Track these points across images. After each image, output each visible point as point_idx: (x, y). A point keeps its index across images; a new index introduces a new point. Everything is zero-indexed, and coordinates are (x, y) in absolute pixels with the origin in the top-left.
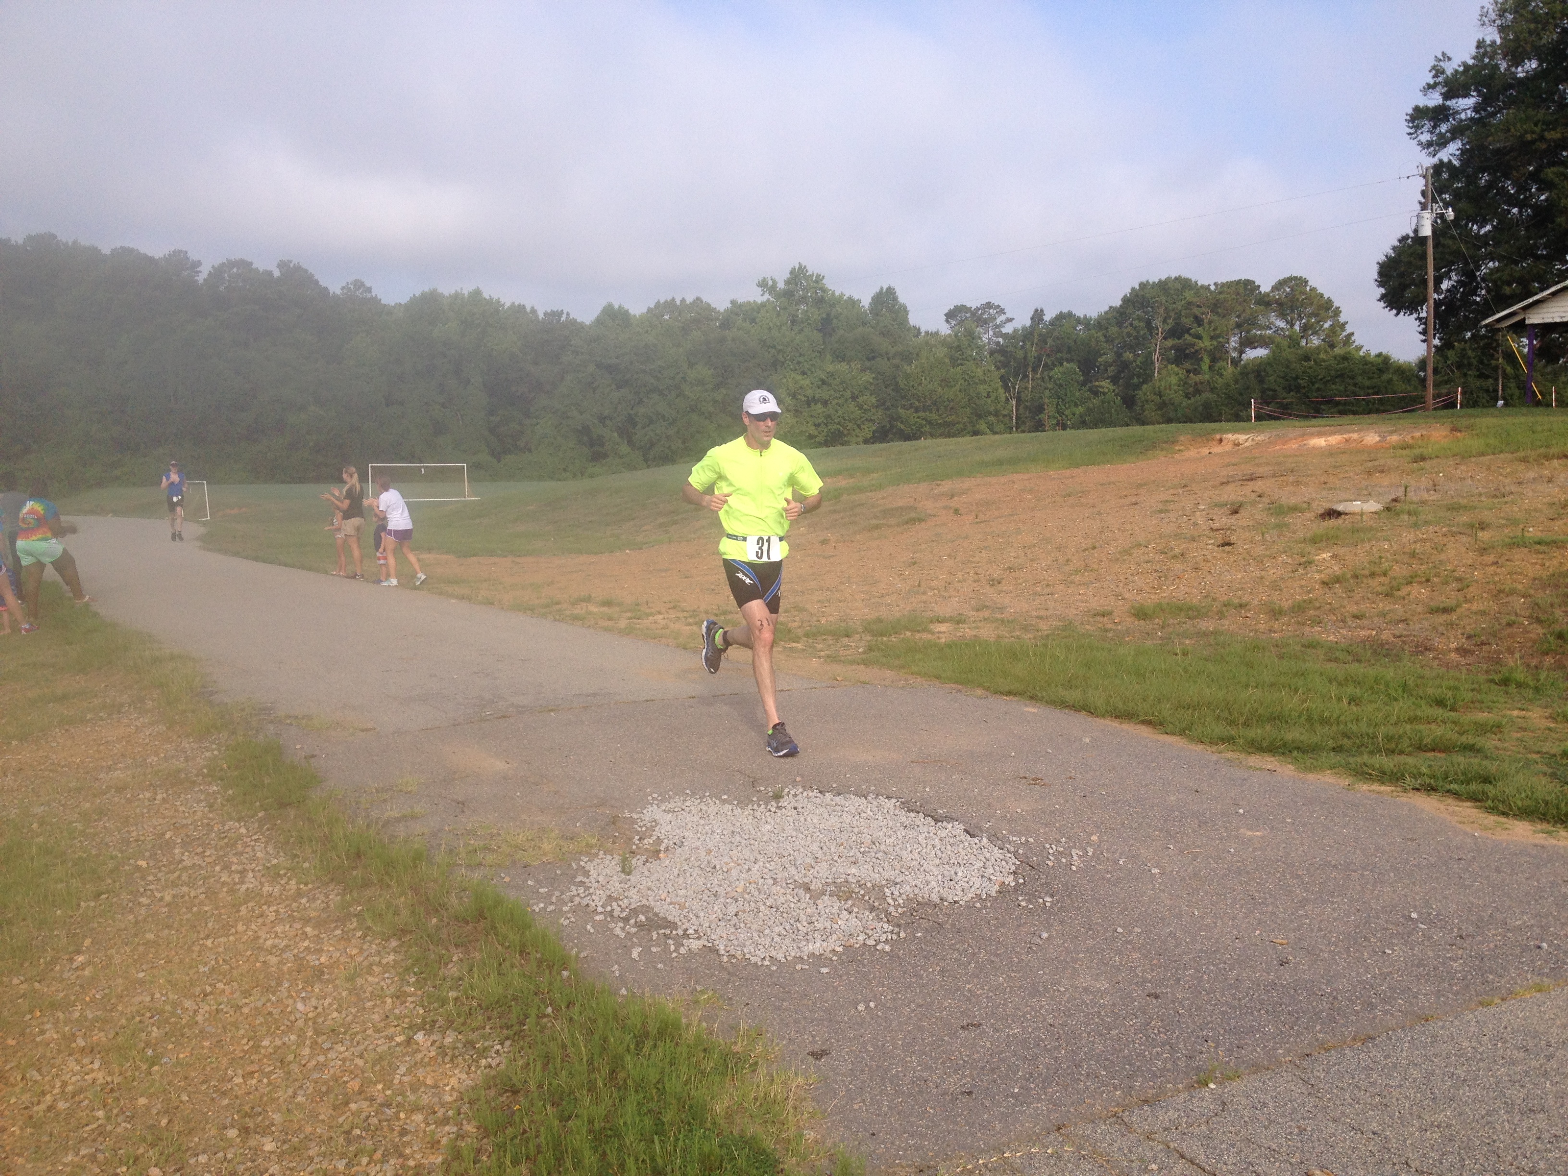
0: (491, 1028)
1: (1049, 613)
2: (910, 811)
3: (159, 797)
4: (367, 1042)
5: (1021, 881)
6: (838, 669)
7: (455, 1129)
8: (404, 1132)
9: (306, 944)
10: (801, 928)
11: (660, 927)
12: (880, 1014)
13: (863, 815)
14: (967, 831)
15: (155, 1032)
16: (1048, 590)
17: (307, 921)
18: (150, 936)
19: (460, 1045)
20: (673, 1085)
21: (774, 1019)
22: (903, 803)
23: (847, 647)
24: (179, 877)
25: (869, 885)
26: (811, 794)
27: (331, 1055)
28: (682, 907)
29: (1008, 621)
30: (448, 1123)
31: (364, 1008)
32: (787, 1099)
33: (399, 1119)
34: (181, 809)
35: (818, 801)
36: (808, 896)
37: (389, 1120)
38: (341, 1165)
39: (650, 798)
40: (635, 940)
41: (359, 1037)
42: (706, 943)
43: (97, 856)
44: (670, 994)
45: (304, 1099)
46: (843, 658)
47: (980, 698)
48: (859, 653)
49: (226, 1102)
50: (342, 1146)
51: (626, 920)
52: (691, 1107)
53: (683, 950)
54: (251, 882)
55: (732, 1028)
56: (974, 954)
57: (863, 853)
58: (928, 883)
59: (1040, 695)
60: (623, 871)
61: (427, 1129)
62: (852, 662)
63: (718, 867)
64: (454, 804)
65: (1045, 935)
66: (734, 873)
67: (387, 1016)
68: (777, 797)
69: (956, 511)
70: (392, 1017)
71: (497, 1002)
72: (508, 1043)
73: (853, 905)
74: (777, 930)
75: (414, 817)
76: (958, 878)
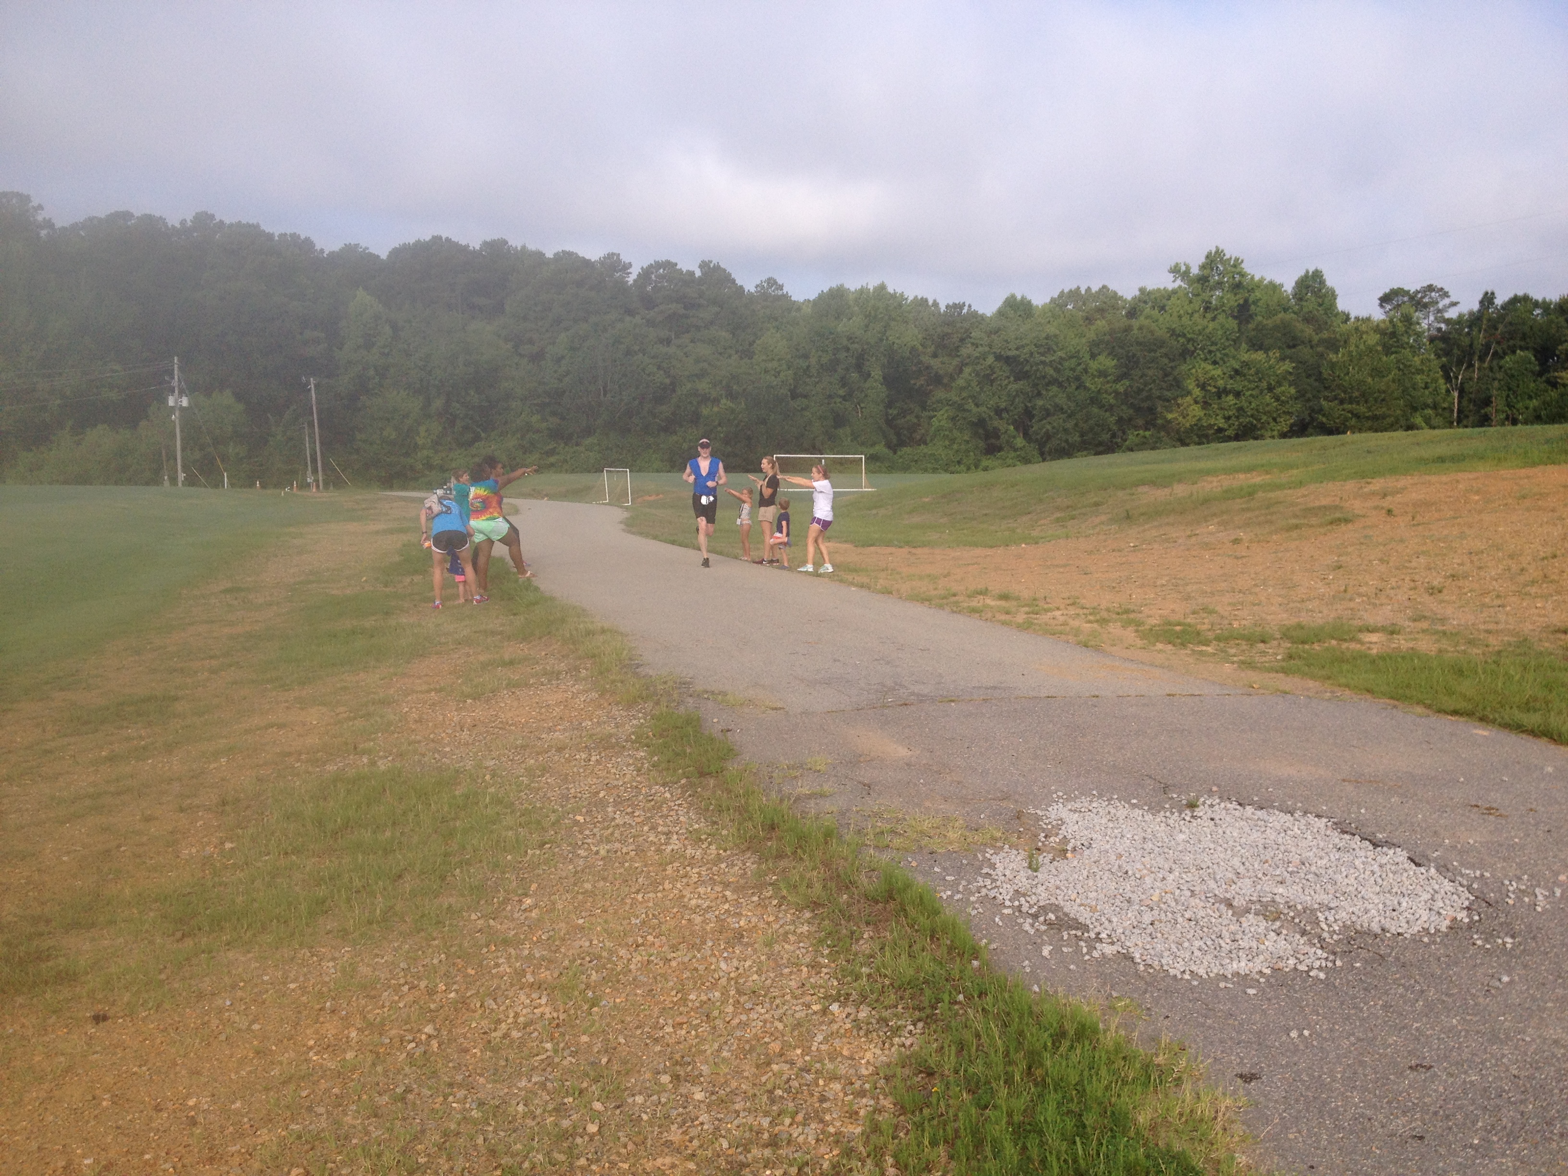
0: (903, 1008)
1: (1501, 626)
2: (1344, 832)
3: (593, 758)
4: (786, 1007)
5: (1476, 918)
6: (1254, 677)
7: (872, 1102)
8: (823, 1099)
9: (726, 906)
10: (1223, 945)
11: (1071, 927)
12: (1315, 1043)
13: (1289, 832)
14: (1411, 859)
15: (594, 976)
16: (1499, 602)
17: (726, 885)
18: (588, 886)
19: (874, 1021)
20: (1095, 1089)
21: (1198, 1035)
22: (1335, 824)
23: (1264, 653)
24: (612, 834)
25: (1299, 907)
26: (1229, 805)
27: (754, 1016)
28: (1093, 910)
29: (1451, 633)
30: (864, 1096)
31: (782, 974)
32: (1215, 1118)
33: (817, 1085)
34: (613, 771)
35: (1237, 813)
36: (1230, 912)
37: (809, 1085)
38: (765, 1122)
39: (1055, 796)
40: (1045, 938)
41: (778, 1001)
42: (1120, 949)
43: (541, 809)
44: (1084, 997)
45: (729, 1054)
46: (1259, 665)
47: (1420, 716)
48: (1277, 661)
49: (658, 1048)
50: (766, 1104)
51: (1035, 916)
52: (1113, 1113)
53: (1095, 954)
54: (675, 844)
55: (1153, 1040)
56: (1422, 992)
57: (1291, 873)
58: (1366, 911)
59: (1491, 717)
60: (1030, 867)
61: (846, 1099)
62: (1271, 670)
63: (1130, 873)
64: (861, 786)
65: (1506, 979)
66: (1148, 880)
67: (803, 984)
68: (1192, 806)
69: (1389, 512)
70: (808, 985)
71: (908, 984)
72: (920, 1025)
73: (1282, 926)
74: (1197, 943)
75: (822, 796)
76: (1402, 909)
